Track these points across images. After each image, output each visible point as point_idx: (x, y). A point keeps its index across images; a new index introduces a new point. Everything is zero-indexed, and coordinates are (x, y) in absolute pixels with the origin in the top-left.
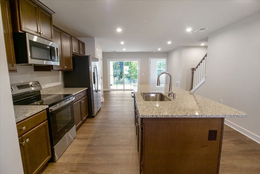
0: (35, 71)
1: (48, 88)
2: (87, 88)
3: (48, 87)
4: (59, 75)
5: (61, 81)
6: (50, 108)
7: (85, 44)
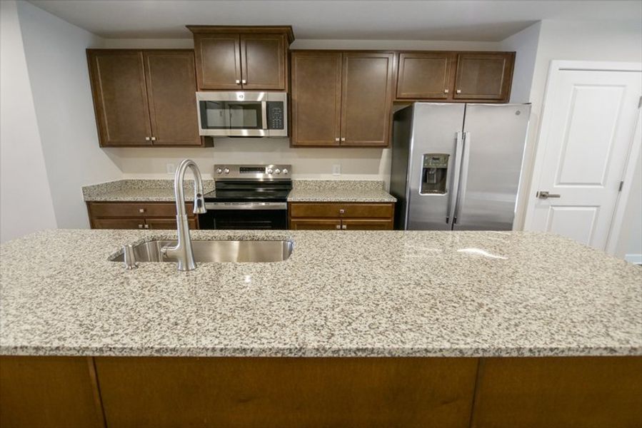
4: (380, 157)
5: (384, 173)
7: (517, 55)
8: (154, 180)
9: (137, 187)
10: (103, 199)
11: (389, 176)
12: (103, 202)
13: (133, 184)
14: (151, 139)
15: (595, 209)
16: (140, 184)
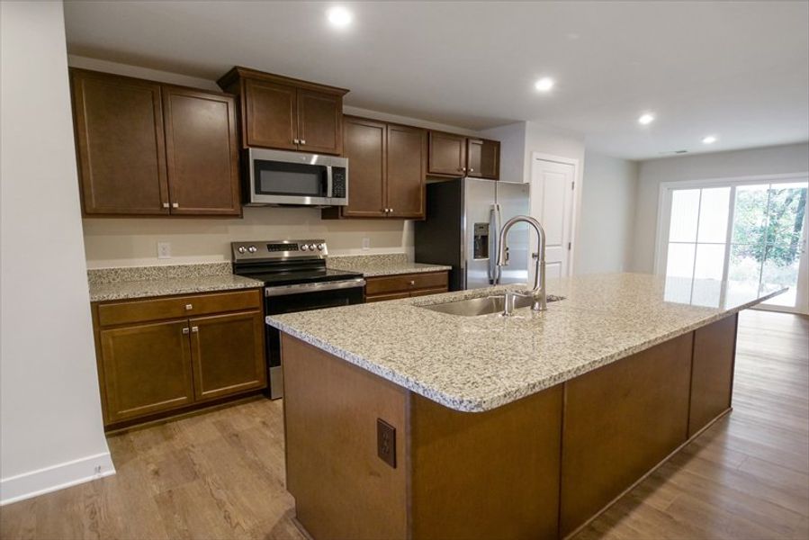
0: (323, 218)
1: (355, 257)
2: (450, 268)
3: (356, 255)
4: (402, 229)
5: (407, 245)
6: (267, 289)
7: (502, 143)
8: (138, 269)
9: (105, 281)
10: (122, 296)
11: (413, 248)
12: (123, 300)
13: (100, 276)
14: (171, 206)
15: (558, 265)
16: (113, 275)
